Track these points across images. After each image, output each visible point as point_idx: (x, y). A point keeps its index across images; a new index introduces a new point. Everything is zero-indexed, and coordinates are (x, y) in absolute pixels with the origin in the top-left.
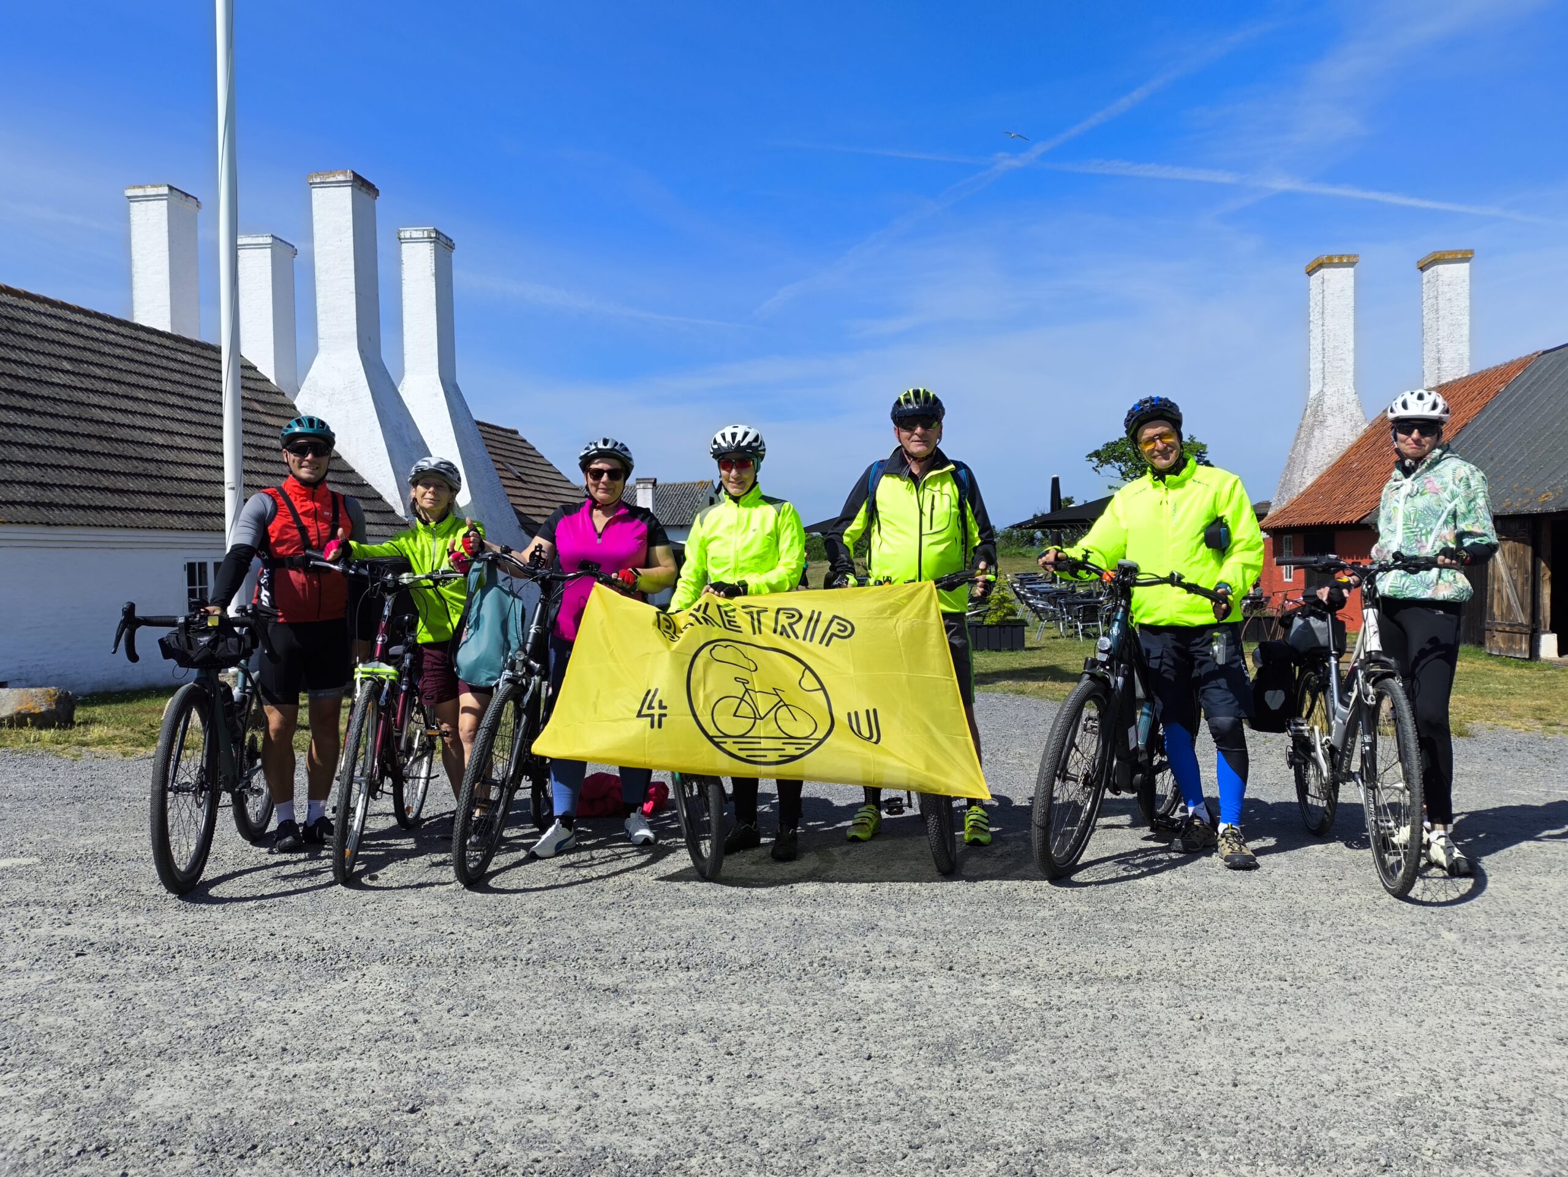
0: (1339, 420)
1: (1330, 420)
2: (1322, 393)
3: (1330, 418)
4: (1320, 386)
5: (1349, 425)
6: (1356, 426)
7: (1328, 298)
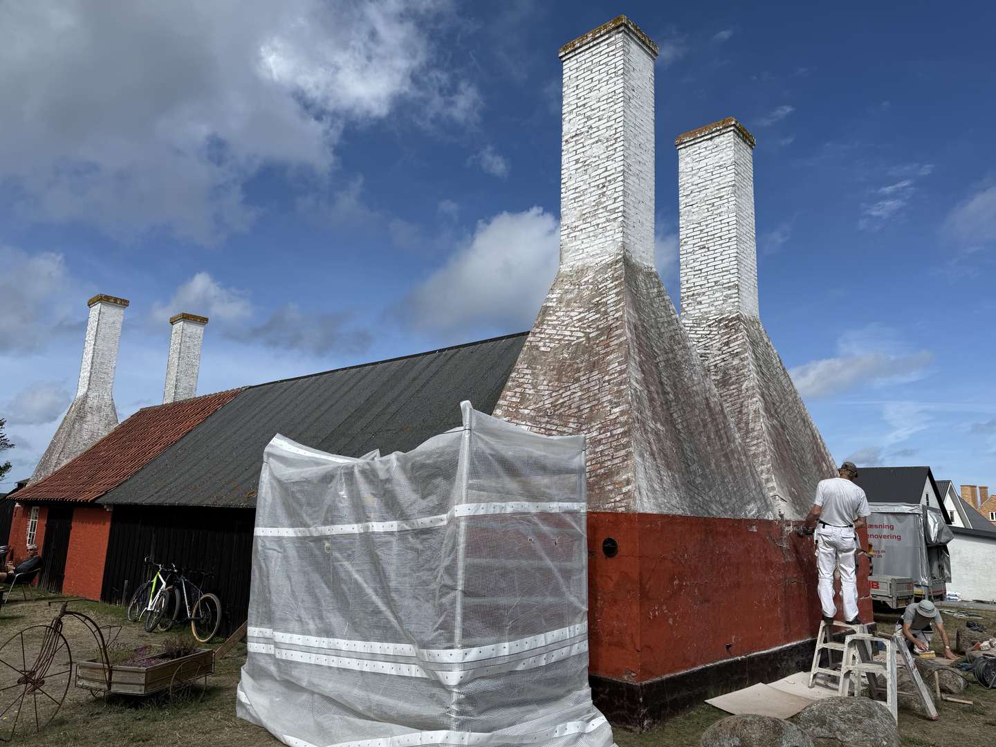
0: (96, 419)
1: (89, 417)
2: (86, 396)
3: (89, 415)
4: (85, 390)
5: (104, 422)
6: (109, 424)
7: (102, 326)
